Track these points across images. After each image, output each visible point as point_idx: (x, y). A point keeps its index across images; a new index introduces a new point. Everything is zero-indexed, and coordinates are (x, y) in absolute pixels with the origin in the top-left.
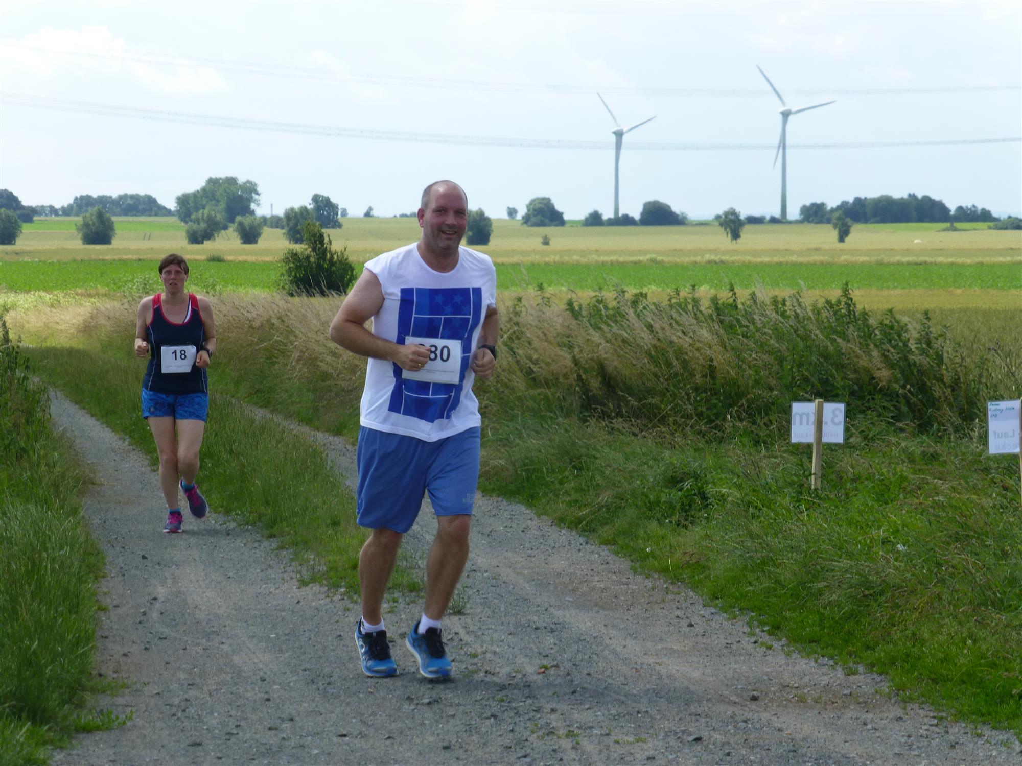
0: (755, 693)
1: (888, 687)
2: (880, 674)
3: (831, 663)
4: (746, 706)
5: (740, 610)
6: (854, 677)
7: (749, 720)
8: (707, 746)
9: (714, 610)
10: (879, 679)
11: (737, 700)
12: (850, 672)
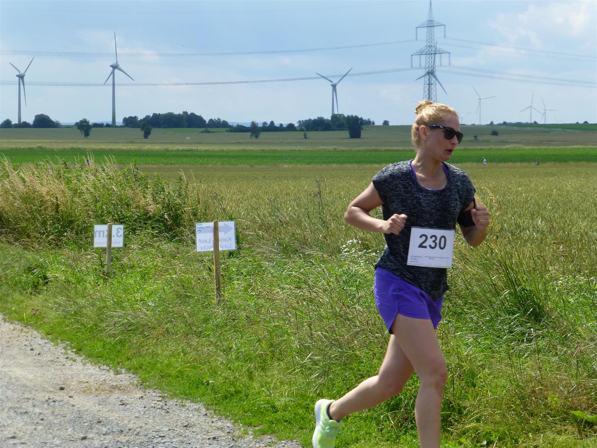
0: (63, 386)
1: (137, 381)
2: (133, 374)
3: (108, 368)
4: (57, 393)
5: (61, 340)
6: (119, 376)
7: (57, 400)
8: (31, 416)
9: (46, 341)
10: (133, 376)
11: (52, 390)
12: (117, 373)
